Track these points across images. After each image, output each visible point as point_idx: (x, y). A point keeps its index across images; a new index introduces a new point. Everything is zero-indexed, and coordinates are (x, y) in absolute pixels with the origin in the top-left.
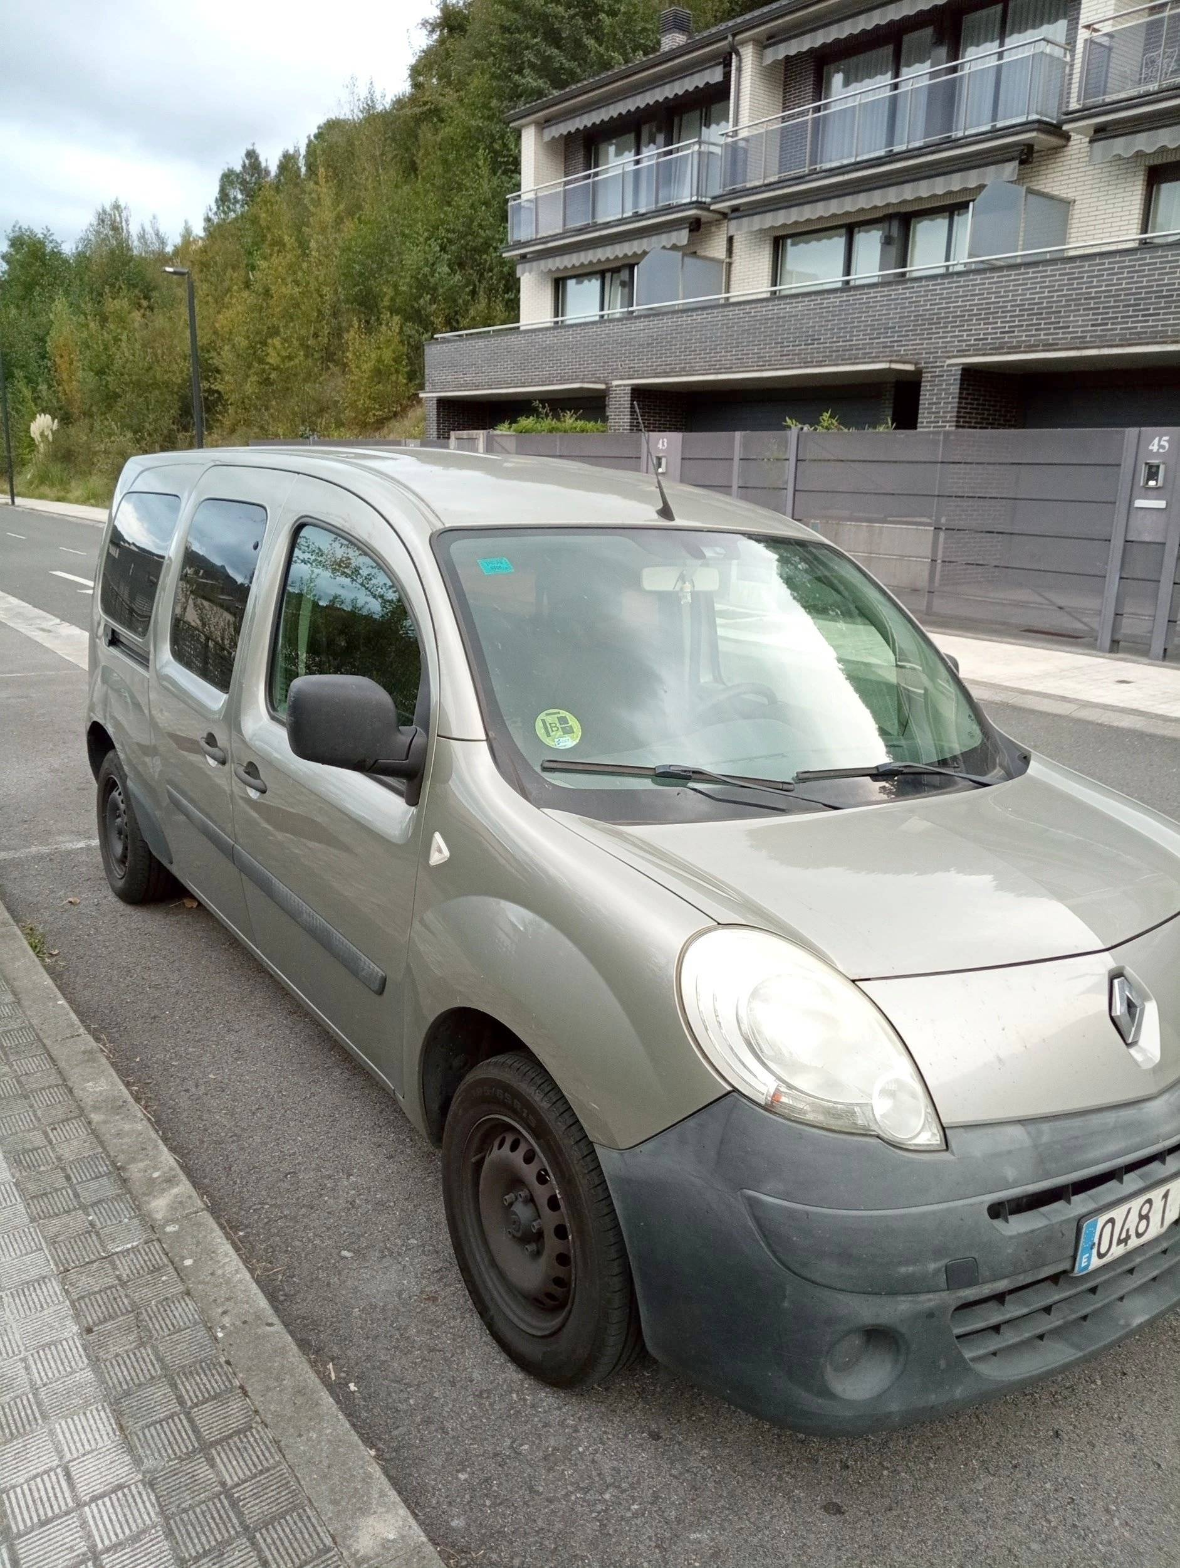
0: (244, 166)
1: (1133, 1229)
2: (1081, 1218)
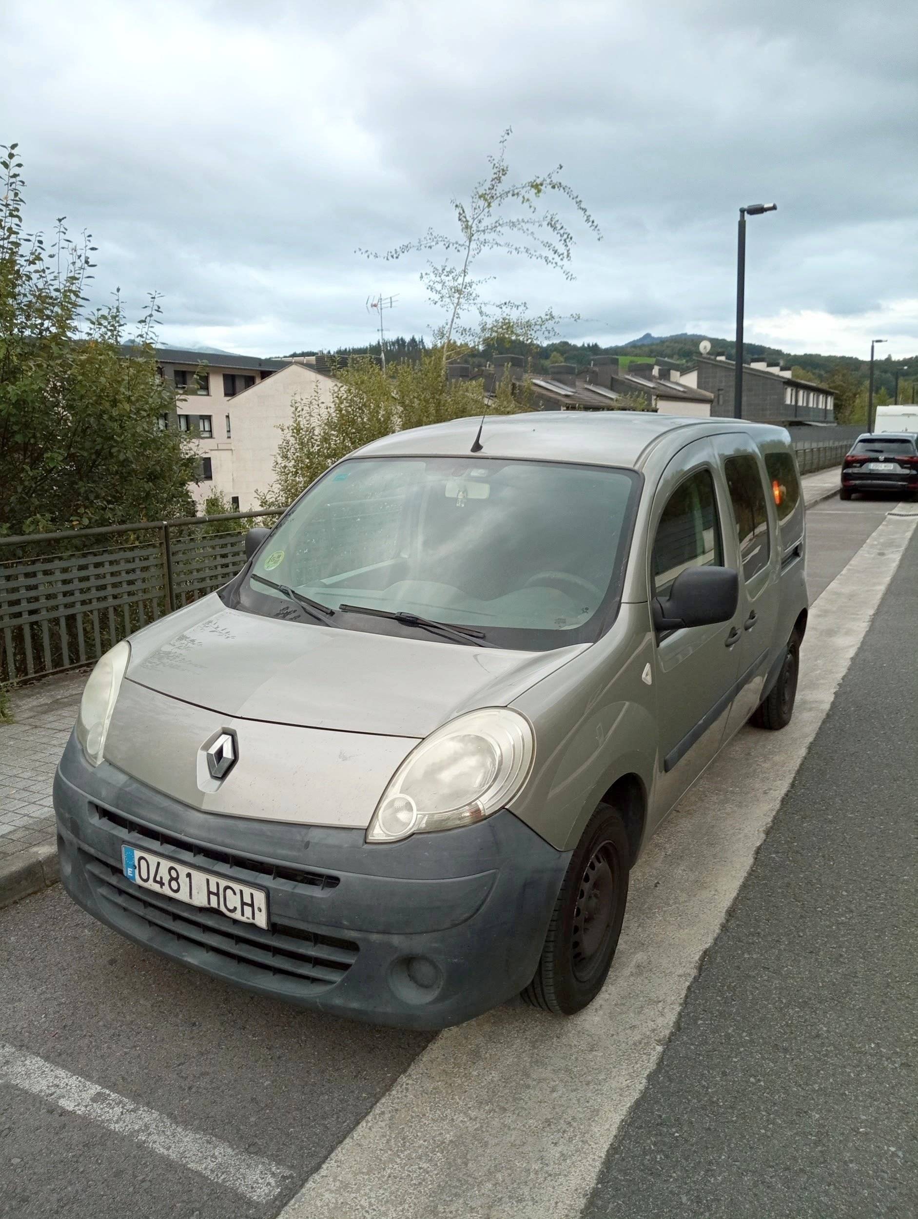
1: (166, 881)
2: (124, 842)
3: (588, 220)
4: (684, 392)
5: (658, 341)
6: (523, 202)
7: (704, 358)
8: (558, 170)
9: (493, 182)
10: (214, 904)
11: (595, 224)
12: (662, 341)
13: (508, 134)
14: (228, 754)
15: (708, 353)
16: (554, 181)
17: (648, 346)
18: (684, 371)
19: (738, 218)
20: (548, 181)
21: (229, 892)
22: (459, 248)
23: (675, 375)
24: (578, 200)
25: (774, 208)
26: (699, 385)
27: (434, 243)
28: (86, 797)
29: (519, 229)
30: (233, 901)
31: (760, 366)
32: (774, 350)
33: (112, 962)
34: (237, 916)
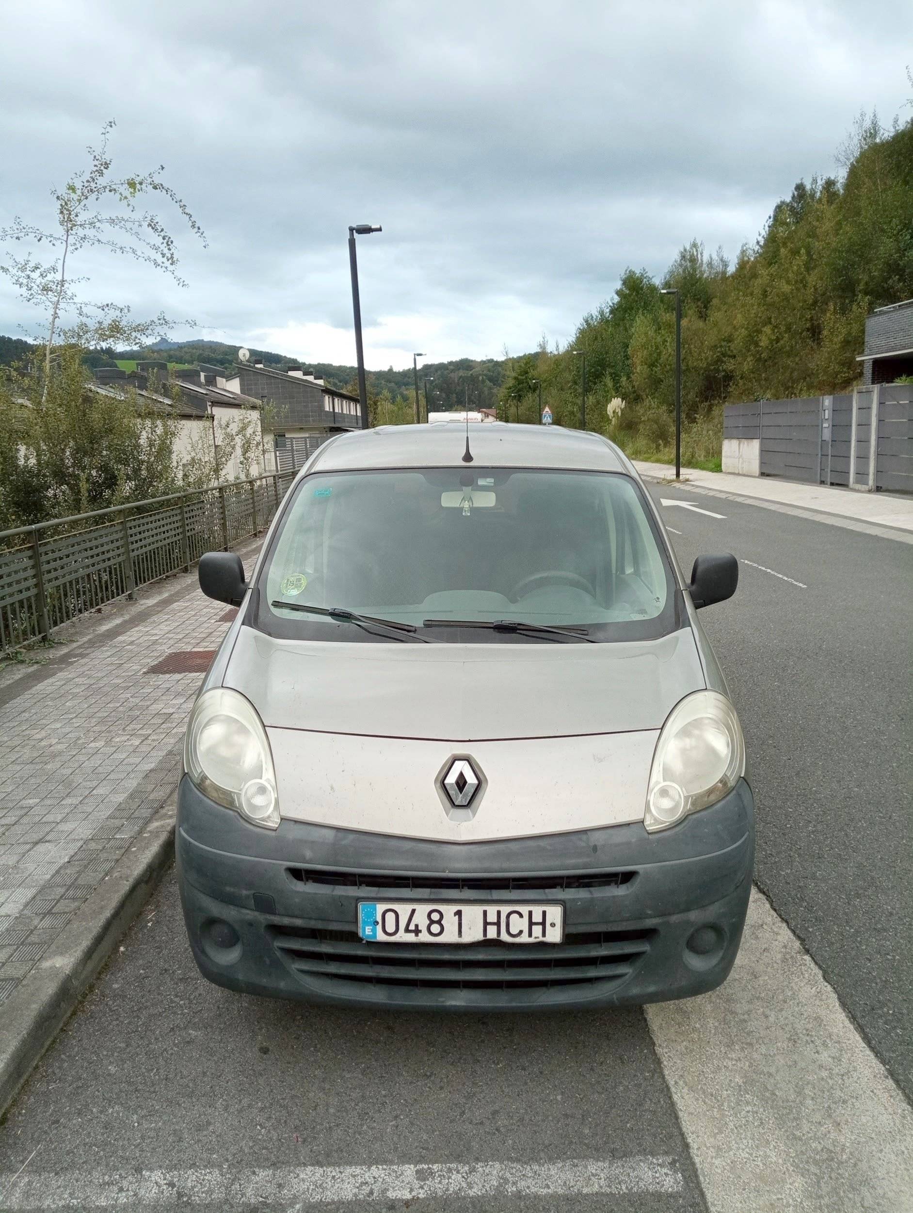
0: (793, 197)
1: (423, 927)
2: (358, 899)
3: (193, 226)
4: (233, 398)
5: (176, 347)
6: (121, 200)
7: (245, 365)
8: (160, 171)
9: (93, 175)
10: (492, 933)
11: (201, 231)
12: (180, 347)
13: (111, 126)
14: (471, 779)
15: (248, 361)
16: (156, 182)
17: (166, 351)
18: (229, 378)
19: (348, 237)
20: (149, 180)
21: (514, 917)
22: (54, 242)
23: (221, 381)
24: (182, 204)
25: (380, 230)
26: (243, 391)
27: (22, 234)
28: (282, 865)
29: (121, 228)
30: (518, 924)
31: (298, 374)
32: (290, 358)
33: (265, 1051)
34: (524, 939)
